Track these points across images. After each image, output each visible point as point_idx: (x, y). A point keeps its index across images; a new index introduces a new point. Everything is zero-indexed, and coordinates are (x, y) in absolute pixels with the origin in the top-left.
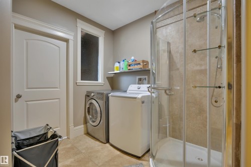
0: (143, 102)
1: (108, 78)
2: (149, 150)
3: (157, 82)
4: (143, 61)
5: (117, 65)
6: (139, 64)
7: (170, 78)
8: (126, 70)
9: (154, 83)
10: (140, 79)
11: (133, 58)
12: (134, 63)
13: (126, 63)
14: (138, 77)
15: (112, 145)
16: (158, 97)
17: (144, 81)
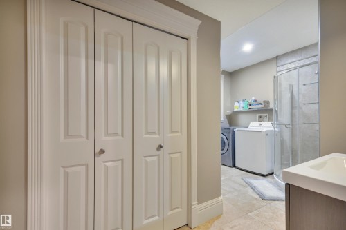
0: (267, 135)
1: (227, 116)
2: (272, 174)
3: (279, 119)
4: (264, 102)
5: (236, 104)
6: (260, 104)
7: (292, 115)
8: (246, 109)
9: (277, 120)
10: (260, 117)
11: (253, 99)
12: (255, 103)
13: (246, 103)
14: (258, 115)
15: (238, 168)
16: (281, 132)
17: (265, 119)
